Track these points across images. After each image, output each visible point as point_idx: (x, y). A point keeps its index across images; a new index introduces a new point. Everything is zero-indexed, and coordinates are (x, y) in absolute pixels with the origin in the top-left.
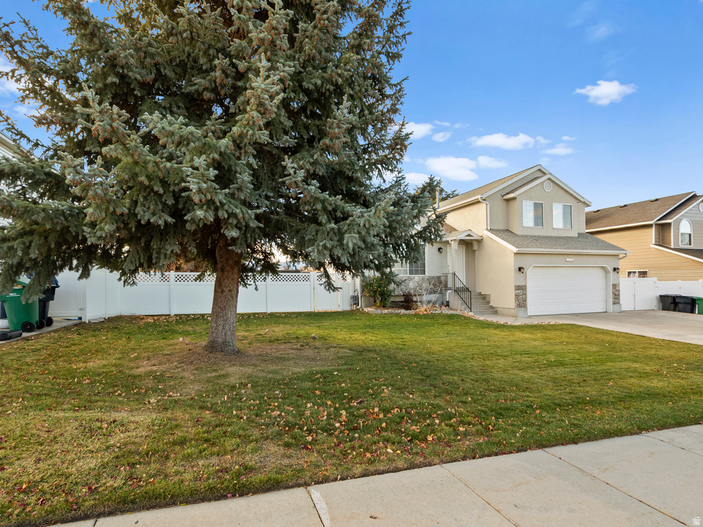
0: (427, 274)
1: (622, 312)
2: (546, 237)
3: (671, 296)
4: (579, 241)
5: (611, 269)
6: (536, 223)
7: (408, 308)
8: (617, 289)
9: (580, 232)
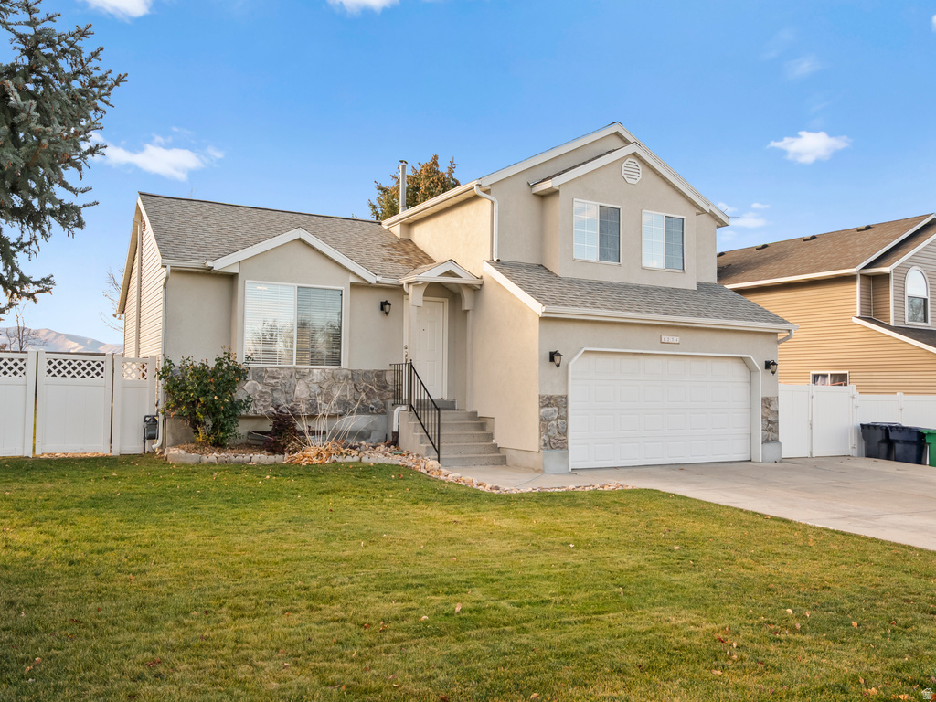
0: (344, 364)
1: (783, 460)
2: (626, 287)
3: (880, 427)
4: (697, 299)
5: (759, 365)
6: (603, 255)
7: (276, 449)
8: (773, 408)
9: (699, 281)
